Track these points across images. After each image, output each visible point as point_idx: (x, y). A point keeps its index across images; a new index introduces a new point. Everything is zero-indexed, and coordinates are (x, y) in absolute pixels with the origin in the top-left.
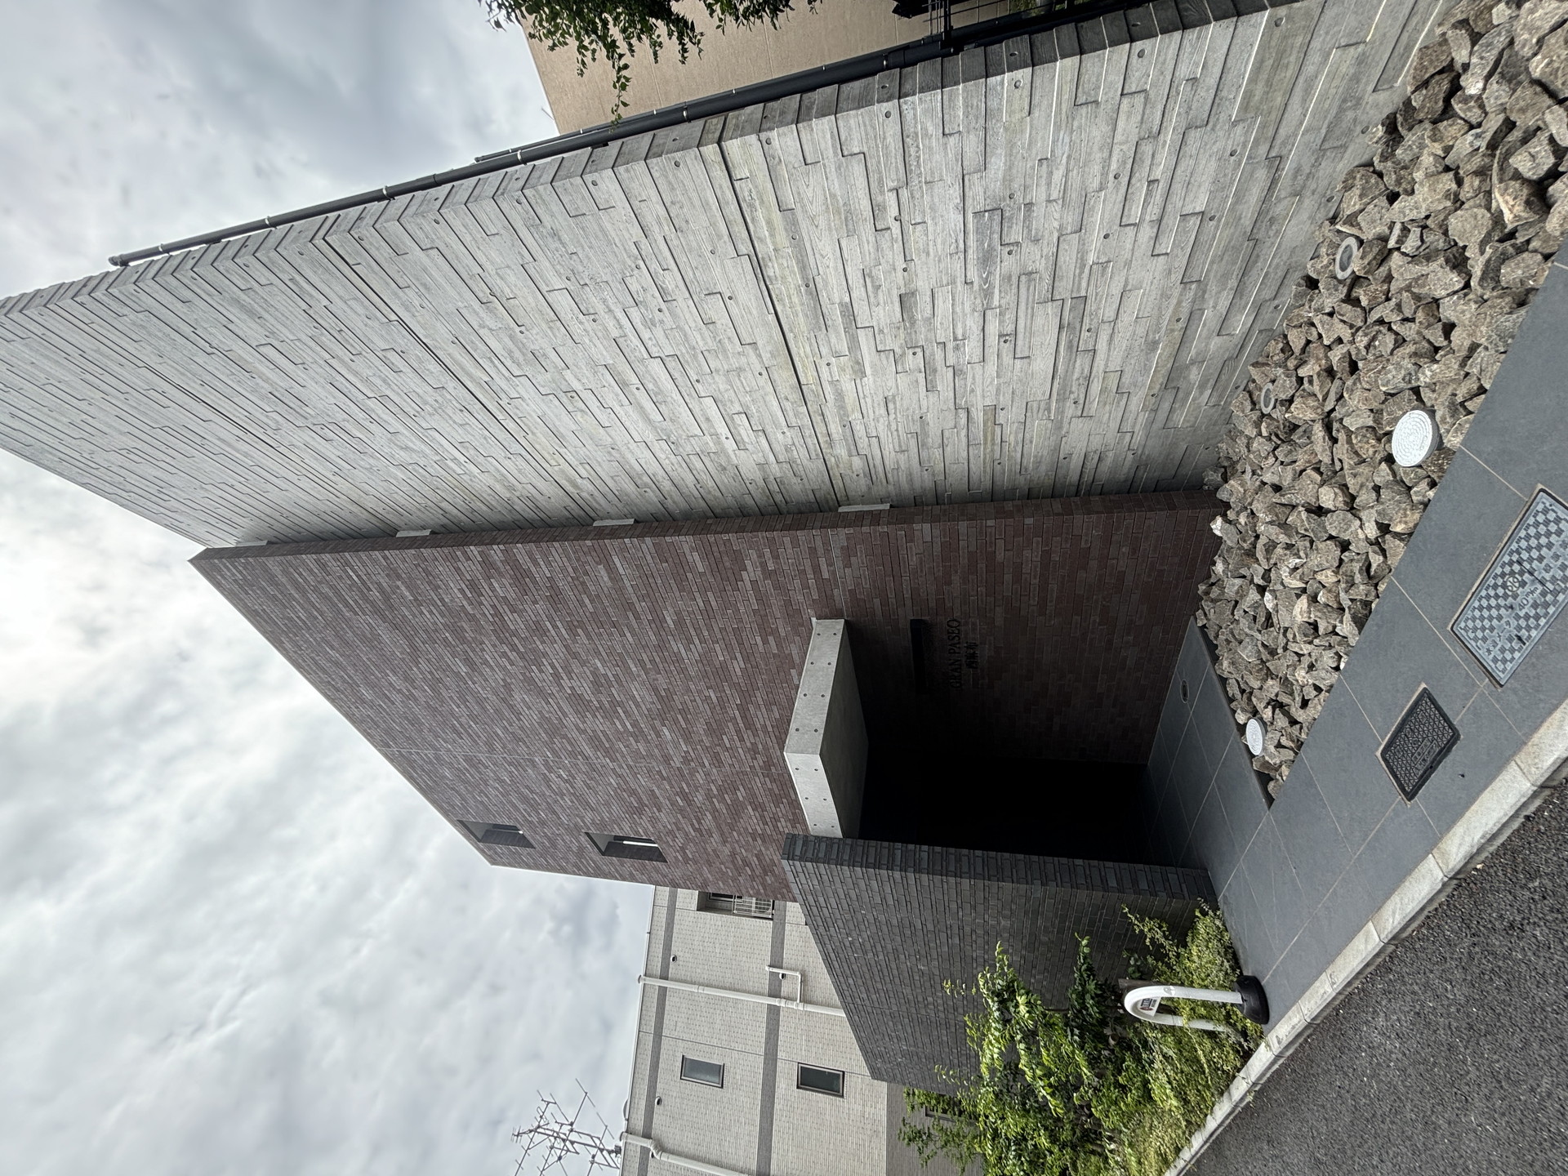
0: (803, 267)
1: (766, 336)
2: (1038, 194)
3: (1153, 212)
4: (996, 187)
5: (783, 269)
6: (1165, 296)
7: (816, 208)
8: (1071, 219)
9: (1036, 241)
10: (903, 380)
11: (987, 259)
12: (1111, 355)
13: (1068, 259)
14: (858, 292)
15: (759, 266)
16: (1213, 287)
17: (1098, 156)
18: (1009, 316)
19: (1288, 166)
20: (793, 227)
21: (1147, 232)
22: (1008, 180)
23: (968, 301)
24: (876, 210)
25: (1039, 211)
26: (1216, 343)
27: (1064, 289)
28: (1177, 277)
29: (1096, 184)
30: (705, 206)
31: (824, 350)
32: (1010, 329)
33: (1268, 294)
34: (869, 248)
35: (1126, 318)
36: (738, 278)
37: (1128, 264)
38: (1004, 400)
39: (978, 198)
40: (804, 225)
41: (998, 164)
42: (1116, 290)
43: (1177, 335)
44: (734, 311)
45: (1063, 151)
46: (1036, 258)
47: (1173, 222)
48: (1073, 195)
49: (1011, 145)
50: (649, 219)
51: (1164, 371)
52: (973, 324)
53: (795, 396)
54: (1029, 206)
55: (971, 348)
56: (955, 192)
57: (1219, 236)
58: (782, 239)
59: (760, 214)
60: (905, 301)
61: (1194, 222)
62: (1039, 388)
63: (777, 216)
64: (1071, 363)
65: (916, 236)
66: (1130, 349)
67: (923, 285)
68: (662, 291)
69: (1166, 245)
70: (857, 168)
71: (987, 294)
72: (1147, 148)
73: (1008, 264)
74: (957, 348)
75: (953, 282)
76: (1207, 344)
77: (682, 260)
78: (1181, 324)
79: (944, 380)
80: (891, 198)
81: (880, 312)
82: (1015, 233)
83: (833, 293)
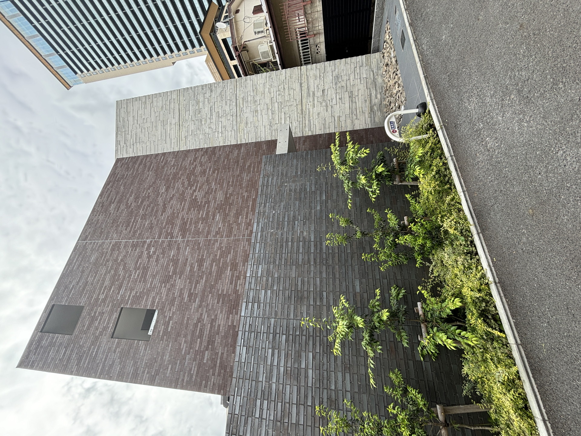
0: (308, 84)
1: (298, 98)
2: (342, 74)
3: (359, 77)
4: (337, 73)
5: (305, 85)
6: (365, 91)
7: (311, 75)
8: (348, 78)
9: (343, 81)
10: (322, 108)
11: (336, 84)
12: (359, 104)
13: (348, 84)
14: (316, 89)
15: (301, 84)
16: (371, 89)
17: (350, 69)
18: (340, 94)
19: (374, 71)
20: (308, 77)
21: (359, 80)
22: (338, 72)
23: (333, 91)
24: (320, 76)
25: (343, 76)
26: (376, 100)
27: (348, 90)
28: (366, 87)
29: (350, 73)
30: (296, 74)
31: (308, 101)
32: (340, 97)
33: (381, 91)
34: (318, 81)
35: (360, 95)
36: (297, 86)
37: (357, 85)
38: (341, 115)
39: (334, 75)
40: (309, 77)
41: (337, 70)
42: (357, 90)
43: (369, 98)
44: (295, 92)
45: (345, 69)
46: (343, 84)
47: (362, 79)
48: (347, 74)
49: (338, 68)
50: (287, 77)
51: (369, 107)
52: (334, 96)
53: (300, 112)
54: (341, 76)
55: (334, 101)
56: (331, 73)
57: (370, 81)
58: (306, 80)
59: (303, 76)
60: (323, 91)
61: (365, 79)
62: (347, 111)
63: (306, 76)
64: (352, 105)
65: (325, 80)
66: (362, 102)
67: (326, 88)
68: (284, 88)
69: (362, 82)
70: (318, 70)
71: (336, 90)
72: (355, 69)
73: (339, 85)
74: (332, 101)
75: (331, 88)
76: (376, 101)
77: (289, 83)
78: (369, 96)
79: (329, 110)
80: (322, 74)
81: (319, 93)
82: (340, 80)
83: (312, 89)
